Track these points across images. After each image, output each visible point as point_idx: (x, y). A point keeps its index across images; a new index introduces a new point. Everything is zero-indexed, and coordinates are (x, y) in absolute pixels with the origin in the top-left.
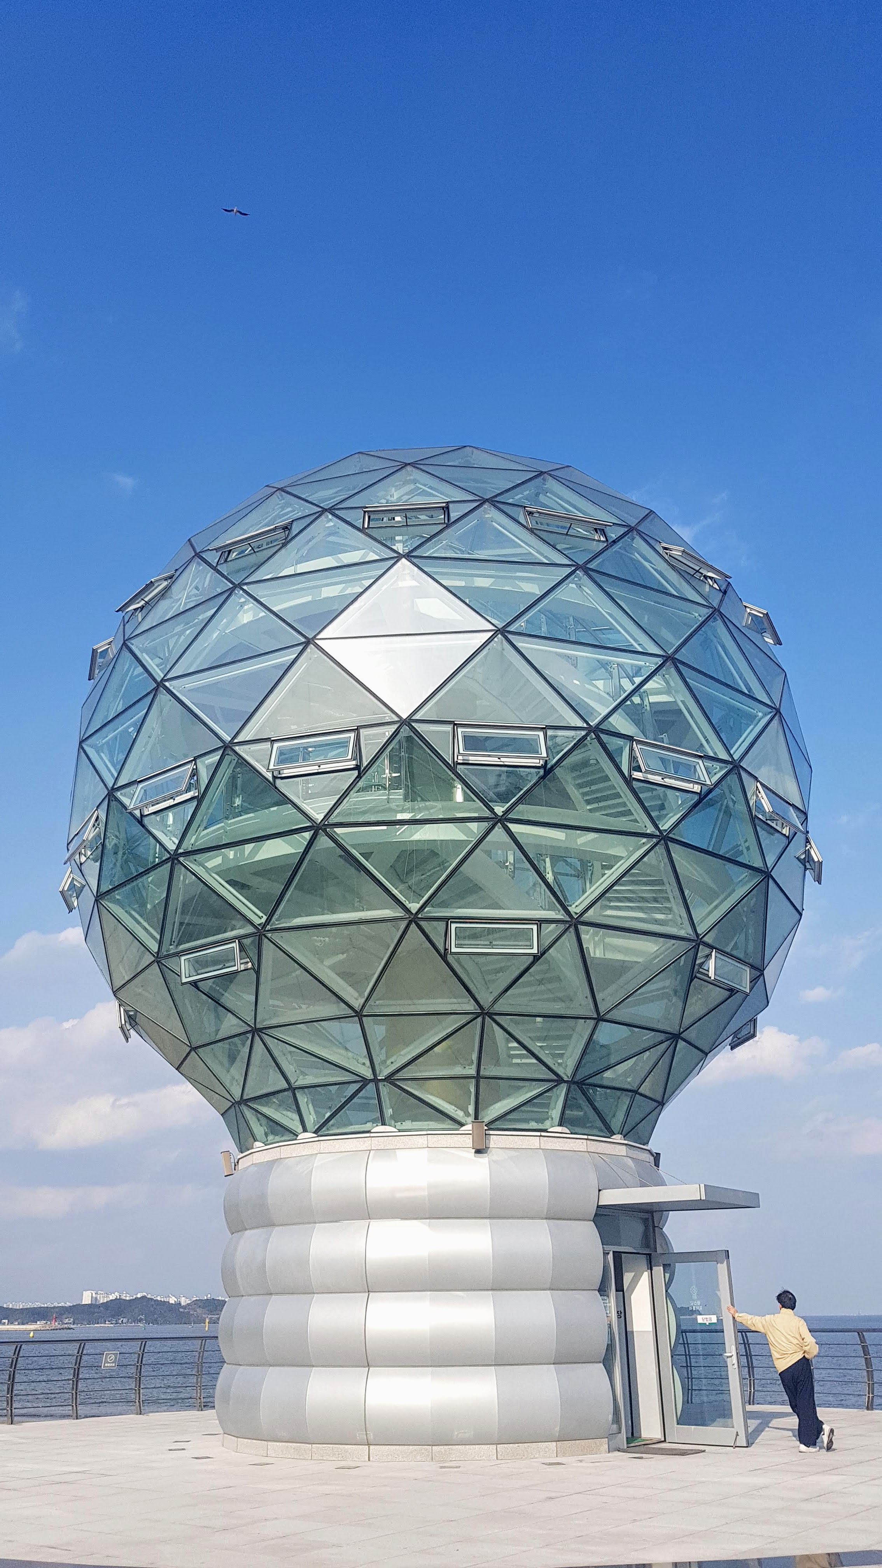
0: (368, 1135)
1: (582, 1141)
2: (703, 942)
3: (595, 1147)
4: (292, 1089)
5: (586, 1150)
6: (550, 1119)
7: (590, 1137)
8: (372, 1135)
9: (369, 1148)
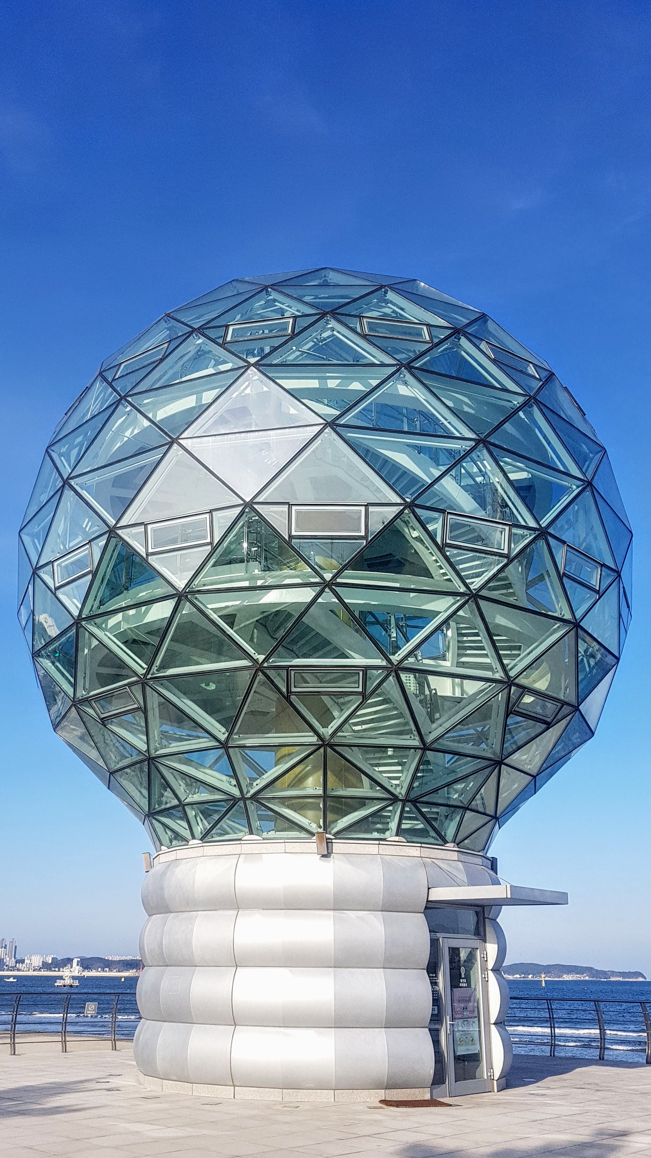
0: (239, 842)
1: (416, 848)
2: (514, 684)
3: (427, 852)
4: (182, 806)
5: (419, 856)
6: (390, 830)
7: (423, 845)
8: (242, 842)
9: (240, 853)
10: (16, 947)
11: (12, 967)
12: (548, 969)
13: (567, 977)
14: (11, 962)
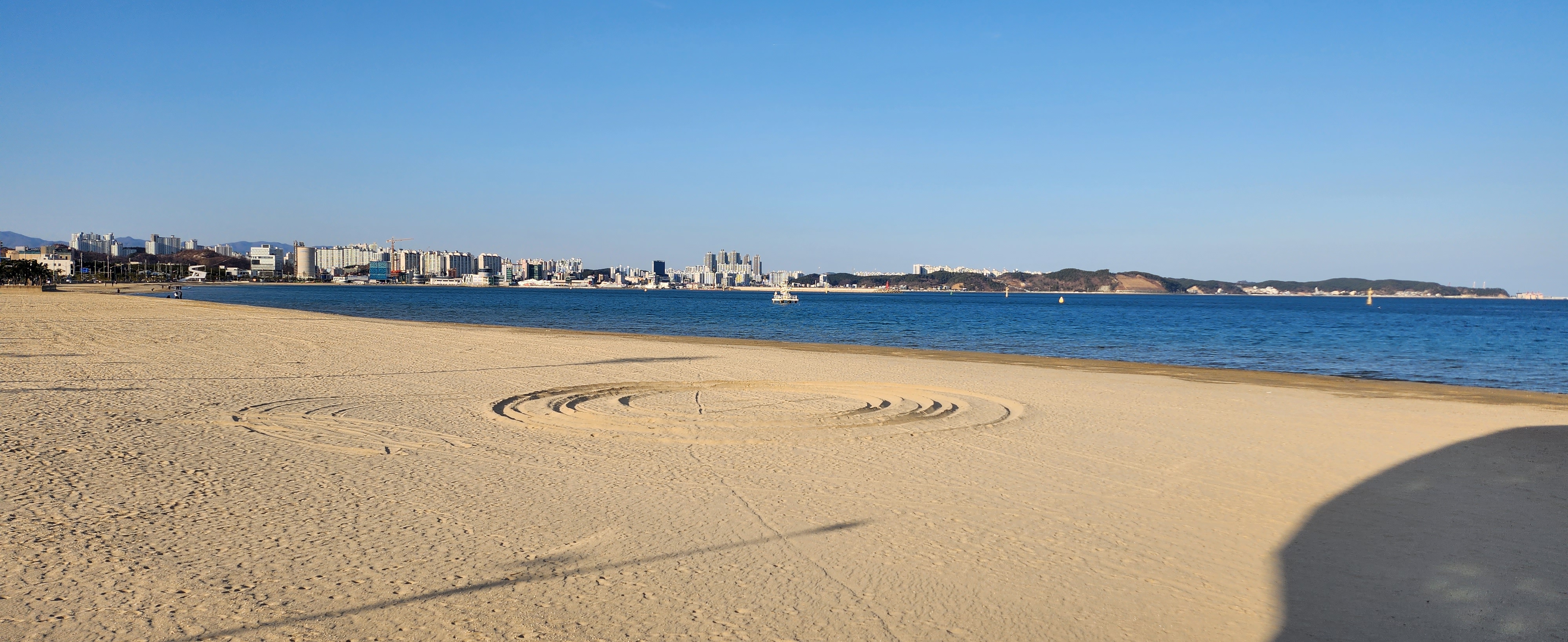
10: (761, 263)
11: (758, 282)
12: (1377, 285)
13: (1400, 294)
14: (758, 278)
